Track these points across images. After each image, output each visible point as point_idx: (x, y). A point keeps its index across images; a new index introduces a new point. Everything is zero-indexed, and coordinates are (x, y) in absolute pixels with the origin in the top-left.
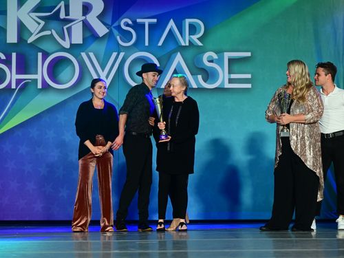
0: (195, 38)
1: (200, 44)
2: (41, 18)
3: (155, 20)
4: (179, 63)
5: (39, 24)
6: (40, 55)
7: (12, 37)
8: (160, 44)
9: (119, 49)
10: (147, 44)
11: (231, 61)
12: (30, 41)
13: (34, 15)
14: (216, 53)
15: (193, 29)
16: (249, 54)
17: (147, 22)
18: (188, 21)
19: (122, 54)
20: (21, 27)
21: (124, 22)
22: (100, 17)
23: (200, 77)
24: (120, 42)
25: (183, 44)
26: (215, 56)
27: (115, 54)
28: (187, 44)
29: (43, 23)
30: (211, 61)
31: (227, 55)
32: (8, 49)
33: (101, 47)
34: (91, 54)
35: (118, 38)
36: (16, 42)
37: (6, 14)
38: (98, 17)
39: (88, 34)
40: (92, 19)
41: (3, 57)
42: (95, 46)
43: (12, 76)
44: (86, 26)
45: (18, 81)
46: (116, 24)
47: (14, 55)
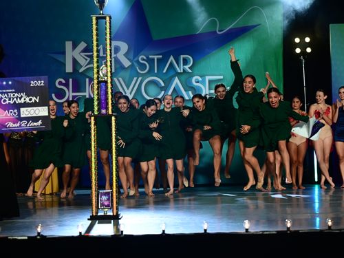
0: (187, 67)
1: (190, 71)
2: (88, 56)
3: (161, 56)
4: (177, 84)
5: (86, 60)
6: (87, 80)
7: (69, 69)
8: (164, 71)
9: (138, 75)
10: (156, 72)
11: (210, 82)
12: (81, 71)
13: (83, 54)
14: (201, 77)
15: (186, 61)
16: (222, 77)
17: (156, 57)
18: (182, 56)
19: (140, 79)
20: (75, 62)
21: (141, 58)
22: (126, 55)
23: (190, 92)
24: (139, 71)
25: (179, 71)
26: (200, 79)
27: (135, 79)
28: (182, 71)
29: (89, 59)
30: (198, 82)
31: (208, 78)
32: (67, 76)
33: (127, 74)
34: (120, 79)
35: (137, 68)
36: (71, 71)
37: (65, 54)
38: (124, 55)
39: (118, 66)
40: (121, 56)
41: (64, 82)
42: (122, 73)
43: (70, 94)
44: (117, 60)
45: (74, 97)
46: (136, 59)
47: (71, 80)
